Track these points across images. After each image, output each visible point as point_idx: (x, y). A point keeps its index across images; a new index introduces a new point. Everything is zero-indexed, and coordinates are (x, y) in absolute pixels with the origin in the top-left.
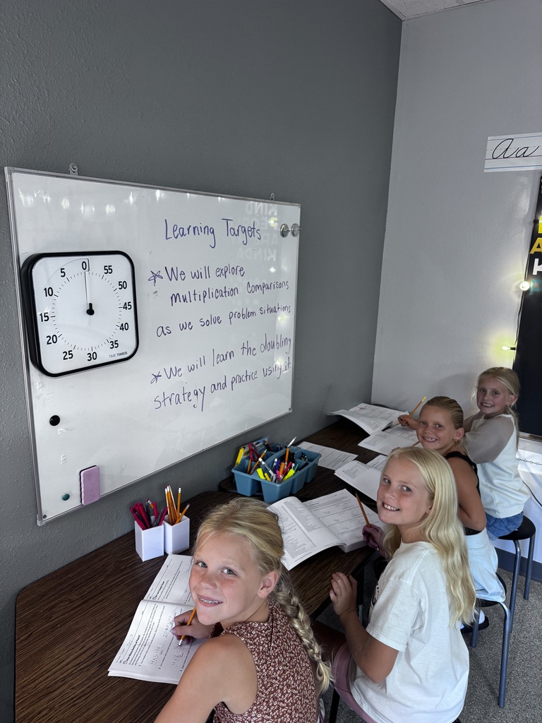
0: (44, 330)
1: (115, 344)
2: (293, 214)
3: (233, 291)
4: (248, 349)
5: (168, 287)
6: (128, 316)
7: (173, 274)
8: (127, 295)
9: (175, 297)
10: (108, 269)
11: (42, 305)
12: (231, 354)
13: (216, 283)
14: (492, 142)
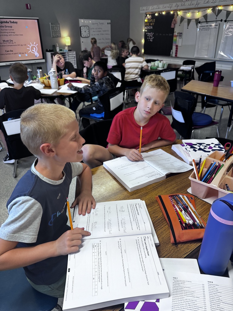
0: (82, 33)
1: (87, 35)
2: (109, 21)
3: (101, 31)
4: (103, 39)
5: (92, 30)
6: (88, 32)
7: (93, 29)
8: (88, 30)
9: (93, 31)
10: (87, 28)
11: (82, 31)
12: (100, 39)
13: (98, 30)
14: (141, 8)
